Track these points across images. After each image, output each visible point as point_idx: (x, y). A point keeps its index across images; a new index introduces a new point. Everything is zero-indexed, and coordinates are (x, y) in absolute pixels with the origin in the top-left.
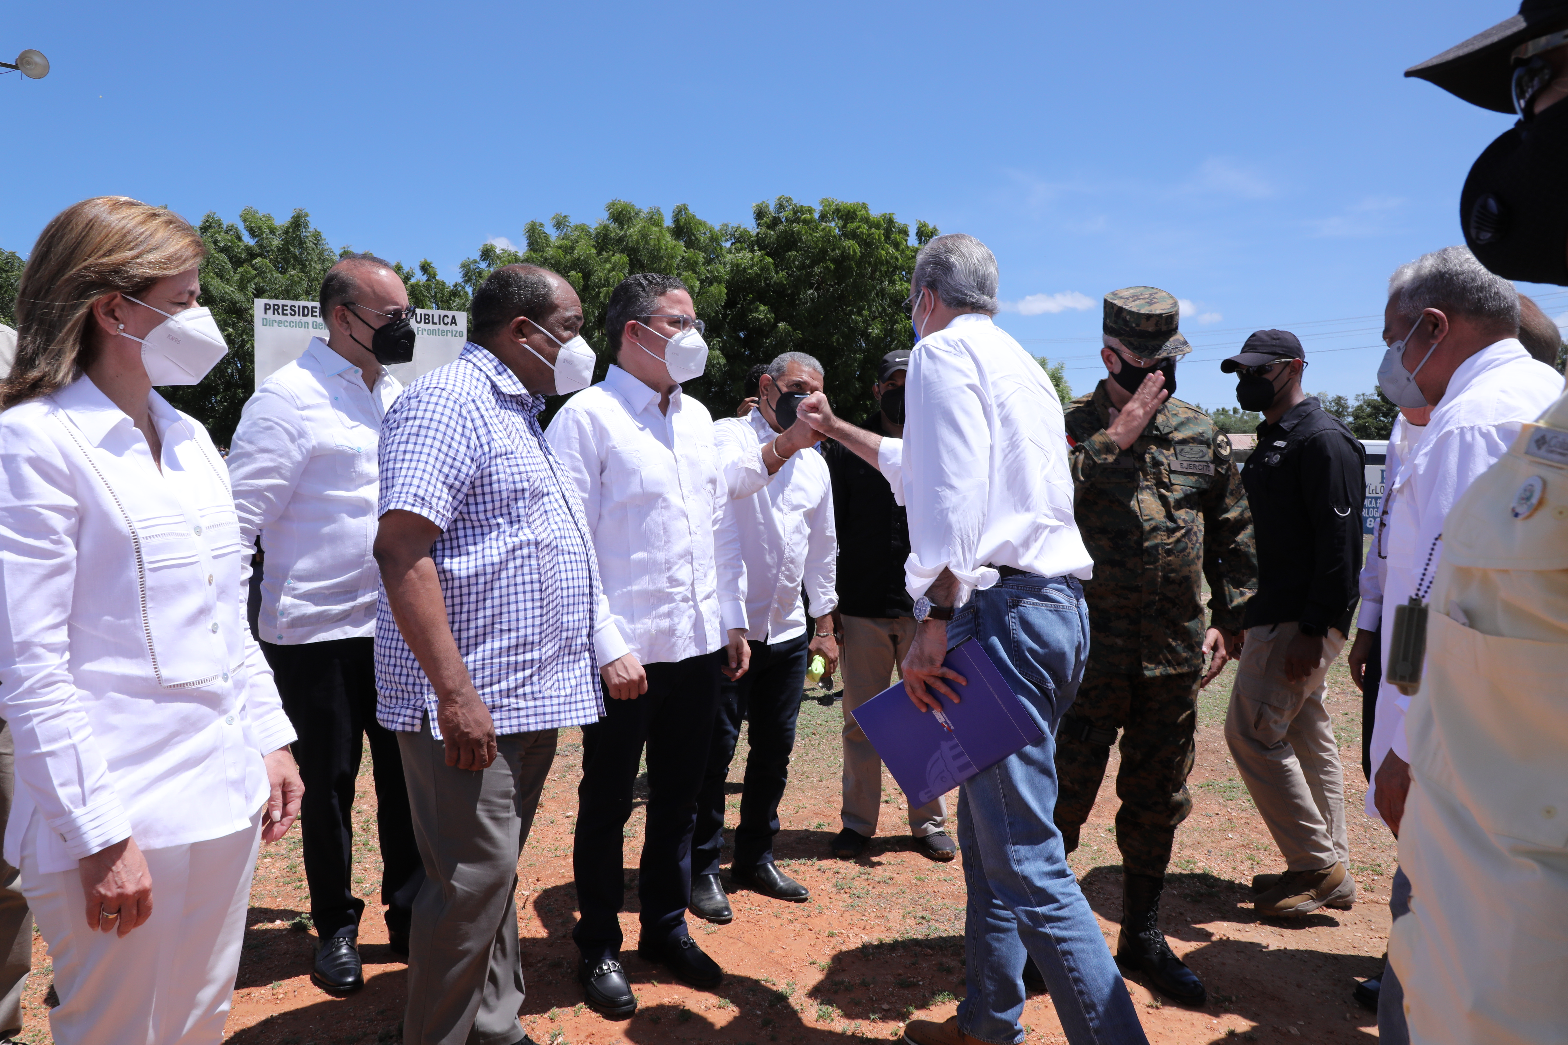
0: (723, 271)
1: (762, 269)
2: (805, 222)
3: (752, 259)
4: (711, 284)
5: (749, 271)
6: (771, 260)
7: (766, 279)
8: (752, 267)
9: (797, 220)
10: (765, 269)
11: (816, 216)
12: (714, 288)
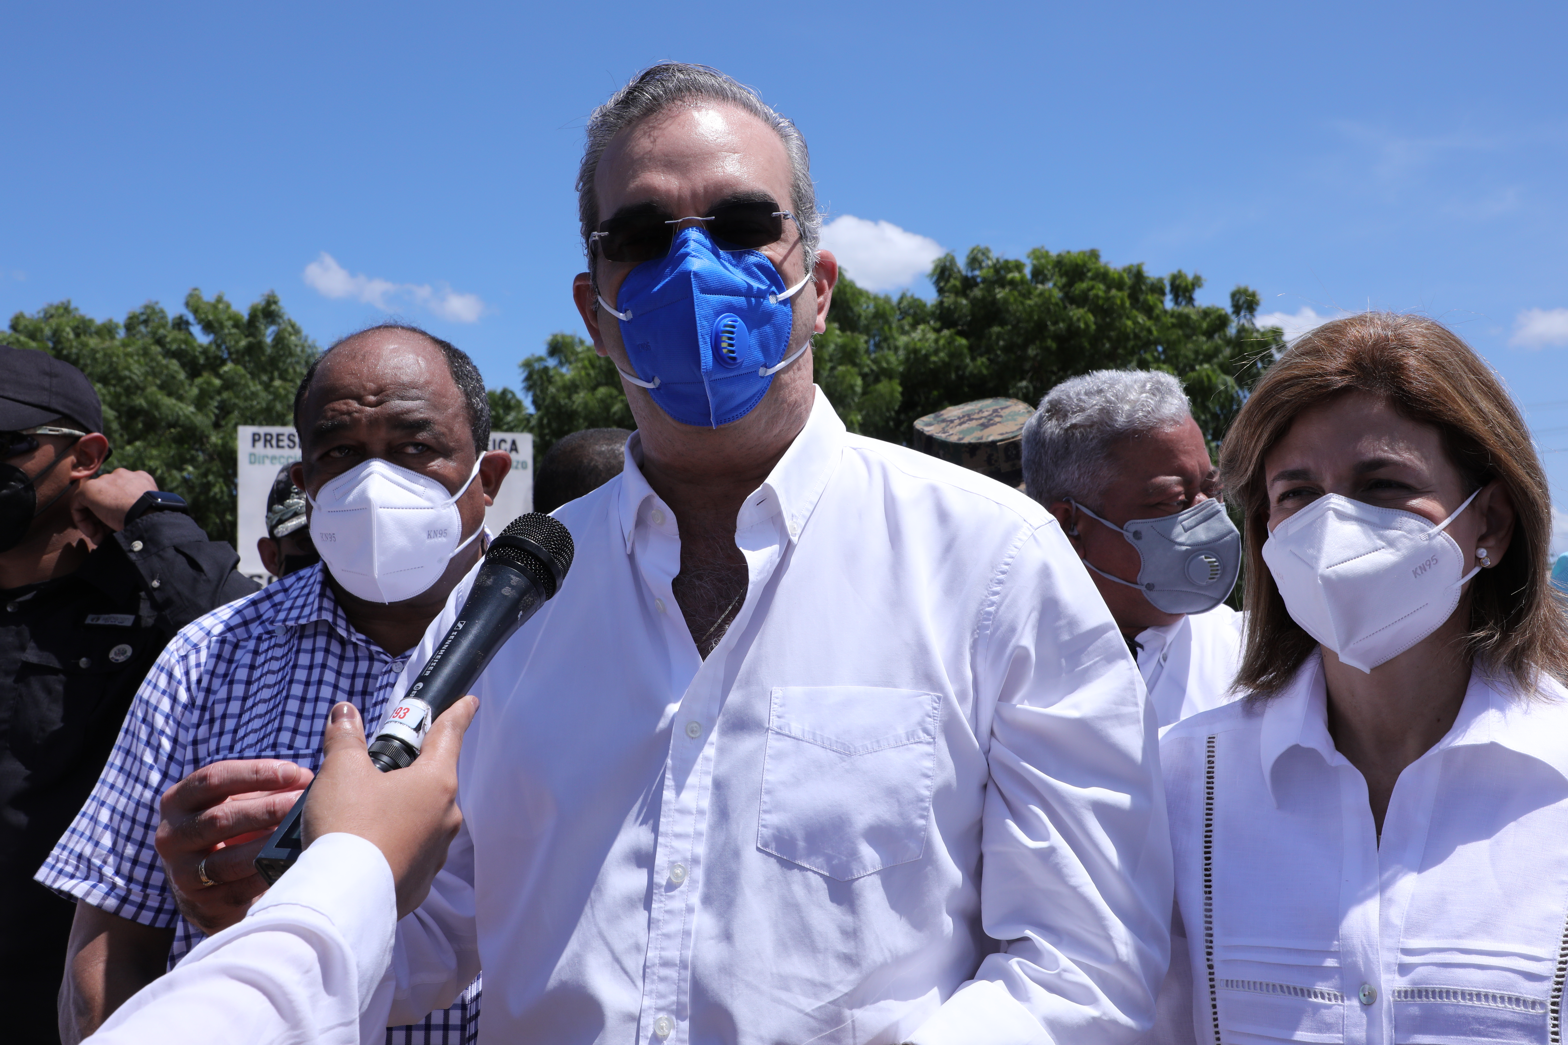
0: (894, 360)
1: (951, 355)
2: (1012, 282)
3: (936, 341)
4: (877, 380)
5: (934, 358)
6: (964, 341)
7: (958, 368)
8: (936, 352)
9: (1002, 282)
10: (955, 355)
11: (1027, 271)
12: (883, 387)
